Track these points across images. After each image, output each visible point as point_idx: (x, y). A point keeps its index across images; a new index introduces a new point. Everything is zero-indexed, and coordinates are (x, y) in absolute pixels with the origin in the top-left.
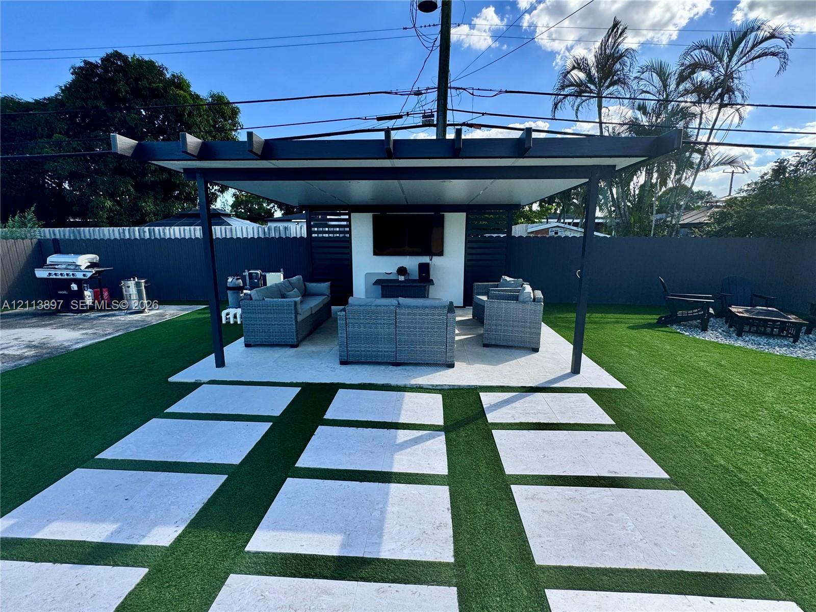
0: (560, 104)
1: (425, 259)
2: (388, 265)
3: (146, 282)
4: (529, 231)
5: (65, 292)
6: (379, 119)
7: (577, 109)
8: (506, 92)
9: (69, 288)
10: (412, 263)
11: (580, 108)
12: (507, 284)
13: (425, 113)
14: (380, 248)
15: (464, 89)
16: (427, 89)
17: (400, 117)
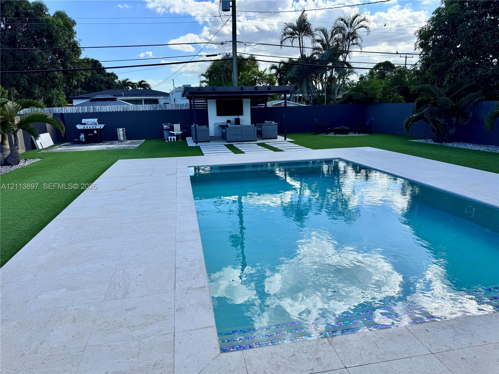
0: (283, 41)
1: (237, 117)
2: (223, 120)
3: (125, 129)
4: (273, 104)
5: (91, 134)
6: (207, 56)
7: (292, 41)
8: (260, 44)
9: (93, 133)
10: (232, 118)
11: (293, 41)
12: (267, 123)
13: (226, 54)
14: (219, 113)
15: (242, 42)
16: (226, 42)
17: (216, 55)
